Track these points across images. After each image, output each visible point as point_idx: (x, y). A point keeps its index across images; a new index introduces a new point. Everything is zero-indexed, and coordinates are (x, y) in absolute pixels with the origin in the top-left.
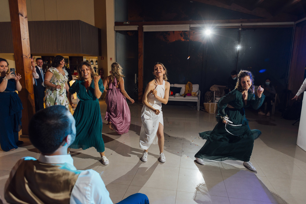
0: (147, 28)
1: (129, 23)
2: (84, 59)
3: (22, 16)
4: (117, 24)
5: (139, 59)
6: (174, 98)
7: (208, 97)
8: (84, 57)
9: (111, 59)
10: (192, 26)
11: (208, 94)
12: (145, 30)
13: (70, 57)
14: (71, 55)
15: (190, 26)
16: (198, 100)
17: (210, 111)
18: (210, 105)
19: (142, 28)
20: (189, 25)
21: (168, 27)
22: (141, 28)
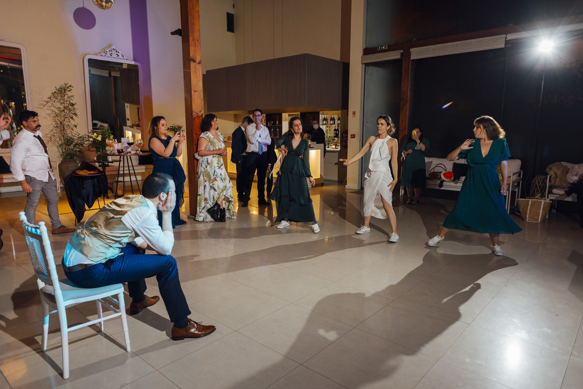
0: (418, 53)
1: (387, 48)
2: (321, 116)
3: (194, 61)
4: (367, 51)
5: (401, 112)
6: (455, 185)
7: (536, 186)
8: (321, 112)
9: (354, 113)
10: (510, 37)
11: (537, 180)
12: (413, 57)
13: (301, 114)
14: (304, 110)
15: (506, 38)
16: (508, 192)
17: (527, 216)
18: (530, 203)
19: (409, 54)
20: (504, 36)
21: (458, 45)
22: (406, 54)
